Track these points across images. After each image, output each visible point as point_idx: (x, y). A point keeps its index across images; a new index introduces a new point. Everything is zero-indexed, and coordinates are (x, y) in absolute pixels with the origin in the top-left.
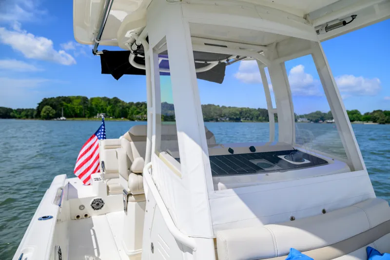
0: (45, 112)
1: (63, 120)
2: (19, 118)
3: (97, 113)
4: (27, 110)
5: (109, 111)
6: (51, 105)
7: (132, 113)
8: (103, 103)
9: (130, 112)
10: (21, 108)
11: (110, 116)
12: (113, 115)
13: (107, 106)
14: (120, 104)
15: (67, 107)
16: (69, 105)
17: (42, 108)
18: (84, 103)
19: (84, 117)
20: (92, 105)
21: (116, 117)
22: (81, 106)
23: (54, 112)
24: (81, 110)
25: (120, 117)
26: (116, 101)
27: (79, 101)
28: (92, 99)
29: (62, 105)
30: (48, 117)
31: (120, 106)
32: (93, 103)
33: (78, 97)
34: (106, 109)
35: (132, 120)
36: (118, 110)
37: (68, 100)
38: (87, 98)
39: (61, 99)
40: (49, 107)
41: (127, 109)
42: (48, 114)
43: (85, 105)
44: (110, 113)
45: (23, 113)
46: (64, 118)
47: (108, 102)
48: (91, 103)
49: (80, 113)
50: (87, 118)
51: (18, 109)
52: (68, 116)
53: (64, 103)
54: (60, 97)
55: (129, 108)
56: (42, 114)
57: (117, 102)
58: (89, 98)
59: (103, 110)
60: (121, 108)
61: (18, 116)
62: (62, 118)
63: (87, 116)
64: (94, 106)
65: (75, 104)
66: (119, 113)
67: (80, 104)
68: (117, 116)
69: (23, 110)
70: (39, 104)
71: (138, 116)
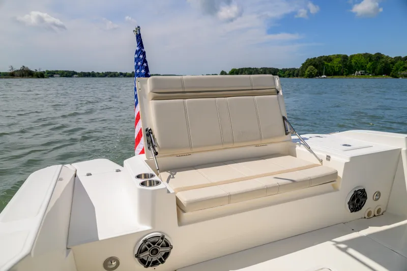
0: (309, 71)
1: (324, 78)
2: (284, 77)
3: (355, 70)
4: (290, 70)
5: (370, 67)
6: (314, 65)
7: (397, 69)
8: (363, 60)
9: (394, 68)
10: (285, 68)
11: (370, 74)
12: (373, 72)
13: (367, 63)
14: (383, 60)
15: (328, 65)
16: (329, 64)
17: (307, 67)
18: (344, 61)
19: (342, 75)
20: (351, 62)
21: (376, 75)
22: (341, 65)
23: (316, 71)
24: (340, 68)
25: (381, 75)
26: (379, 56)
27: (339, 59)
28: (352, 57)
29: (323, 64)
30: (311, 76)
31: (383, 62)
32: (353, 61)
33: (338, 56)
34: (366, 66)
35: (396, 77)
36: (379, 67)
37: (329, 59)
38: (347, 56)
39: (323, 58)
40: (312, 66)
41: (391, 65)
42: (311, 73)
43: (345, 63)
44: (370, 70)
45: (287, 72)
46: (325, 76)
47: (369, 58)
48: (350, 60)
49: (339, 71)
50: (345, 76)
51: (283, 69)
52: (328, 74)
53: (326, 63)
54: (321, 57)
55: (393, 63)
56: (306, 73)
57: (379, 58)
58: (349, 56)
59: (362, 67)
60: (383, 64)
61: (283, 75)
62: (323, 77)
63: (345, 73)
64: (353, 64)
65: (335, 62)
66: (381, 70)
67: (340, 63)
68: (378, 73)
69: (287, 70)
70: (303, 64)
71: (403, 73)
